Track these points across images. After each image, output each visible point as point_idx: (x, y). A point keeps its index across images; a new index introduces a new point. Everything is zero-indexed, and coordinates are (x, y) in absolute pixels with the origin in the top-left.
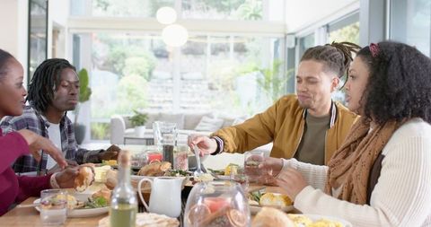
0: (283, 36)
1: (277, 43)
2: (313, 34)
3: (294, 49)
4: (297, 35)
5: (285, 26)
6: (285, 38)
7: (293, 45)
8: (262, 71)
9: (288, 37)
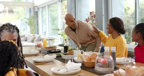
0: (33, 7)
1: (30, 10)
2: (45, 6)
3: (37, 12)
4: (38, 7)
5: (34, 4)
6: (34, 8)
7: (37, 10)
8: (28, 19)
9: (35, 7)
